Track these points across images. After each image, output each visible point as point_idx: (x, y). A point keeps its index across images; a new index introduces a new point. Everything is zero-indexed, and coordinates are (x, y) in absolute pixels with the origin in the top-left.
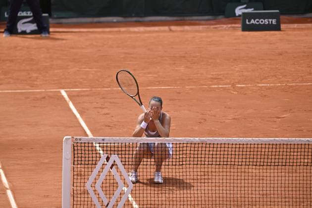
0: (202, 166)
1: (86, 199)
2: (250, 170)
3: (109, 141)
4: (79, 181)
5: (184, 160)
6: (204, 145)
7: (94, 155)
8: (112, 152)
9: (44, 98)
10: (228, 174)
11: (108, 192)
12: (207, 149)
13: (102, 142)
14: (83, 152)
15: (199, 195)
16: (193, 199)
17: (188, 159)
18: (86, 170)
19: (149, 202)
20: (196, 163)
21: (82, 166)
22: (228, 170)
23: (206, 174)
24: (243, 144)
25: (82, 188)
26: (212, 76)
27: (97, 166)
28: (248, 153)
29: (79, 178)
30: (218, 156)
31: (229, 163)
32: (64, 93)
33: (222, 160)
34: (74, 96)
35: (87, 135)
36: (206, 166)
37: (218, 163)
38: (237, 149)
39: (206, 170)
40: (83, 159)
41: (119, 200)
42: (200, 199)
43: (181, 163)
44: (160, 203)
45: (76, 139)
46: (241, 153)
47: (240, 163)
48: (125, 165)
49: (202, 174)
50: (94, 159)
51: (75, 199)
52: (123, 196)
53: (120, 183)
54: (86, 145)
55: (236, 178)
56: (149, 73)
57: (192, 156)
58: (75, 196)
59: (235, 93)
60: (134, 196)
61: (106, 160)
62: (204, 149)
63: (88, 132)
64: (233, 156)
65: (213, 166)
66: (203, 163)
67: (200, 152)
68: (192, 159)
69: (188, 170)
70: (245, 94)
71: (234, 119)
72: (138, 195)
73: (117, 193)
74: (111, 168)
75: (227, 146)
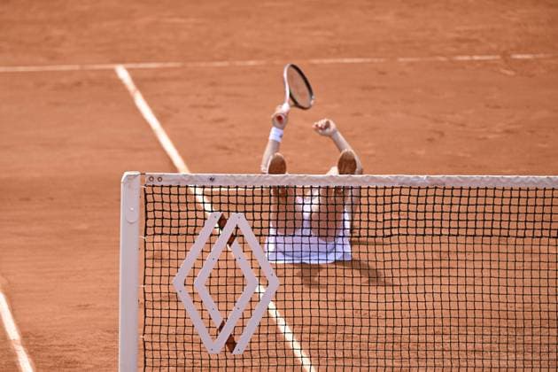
0: (436, 239)
1: (173, 314)
2: (544, 249)
3: (225, 181)
4: (157, 272)
5: (395, 224)
6: (439, 192)
7: (192, 215)
8: (232, 208)
9: (78, 84)
10: (494, 257)
11: (222, 298)
12: (447, 200)
13: (210, 184)
14: (167, 207)
15: (430, 305)
16: (414, 314)
17: (403, 223)
18: (174, 247)
19: (315, 321)
20: (420, 231)
21: (165, 238)
22: (494, 248)
23: (445, 256)
24: (528, 190)
25: (165, 289)
26: (457, 35)
27: (197, 239)
28: (539, 210)
29: (157, 264)
30: (471, 217)
31: (496, 232)
32: (122, 73)
33: (480, 224)
34: (145, 80)
35: (175, 170)
36: (444, 239)
37: (471, 232)
38: (515, 201)
39: (445, 248)
40: (167, 222)
41: (247, 314)
42: (430, 313)
43: (387, 232)
44: (340, 322)
45: (151, 178)
46: (522, 209)
47: (521, 233)
48: (261, 235)
49: (436, 256)
50: (192, 222)
51: (149, 313)
52: (257, 307)
53: (251, 275)
54: (174, 190)
55: (511, 265)
56: (317, 28)
57: (412, 216)
58: (149, 305)
59: (508, 72)
60: (281, 305)
61: (217, 225)
62: (438, 200)
63: (178, 161)
64: (505, 217)
65: (461, 239)
66: (437, 232)
67: (429, 208)
68: (412, 224)
69: (403, 248)
70: (531, 76)
71: (508, 131)
72: (289, 305)
73: (242, 301)
74: (230, 243)
75: (490, 193)
